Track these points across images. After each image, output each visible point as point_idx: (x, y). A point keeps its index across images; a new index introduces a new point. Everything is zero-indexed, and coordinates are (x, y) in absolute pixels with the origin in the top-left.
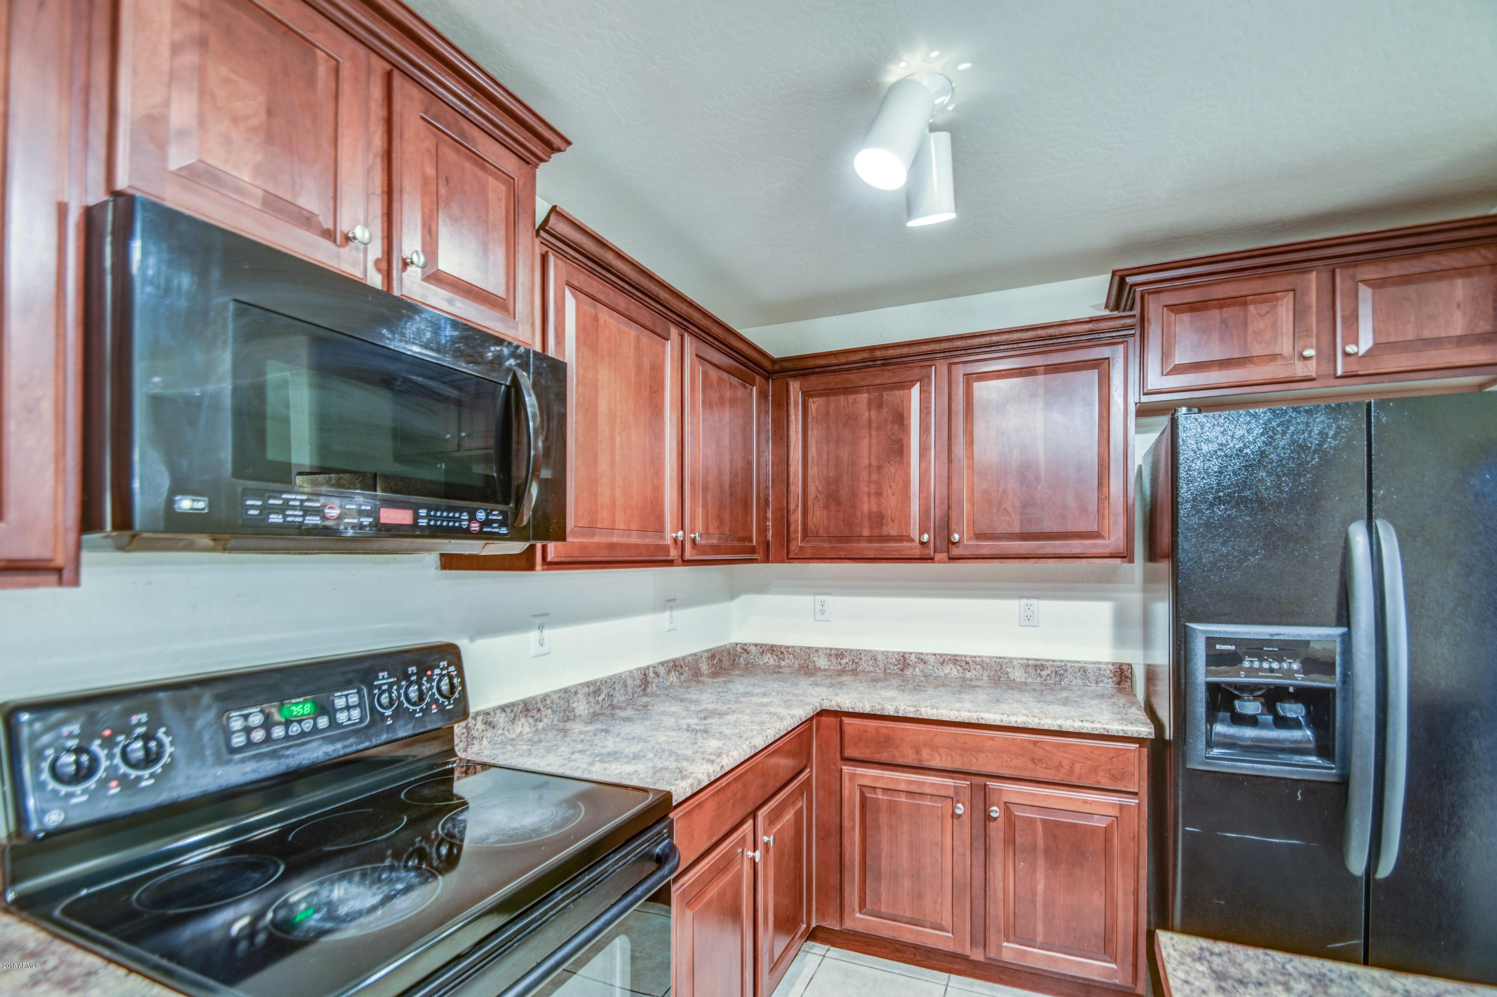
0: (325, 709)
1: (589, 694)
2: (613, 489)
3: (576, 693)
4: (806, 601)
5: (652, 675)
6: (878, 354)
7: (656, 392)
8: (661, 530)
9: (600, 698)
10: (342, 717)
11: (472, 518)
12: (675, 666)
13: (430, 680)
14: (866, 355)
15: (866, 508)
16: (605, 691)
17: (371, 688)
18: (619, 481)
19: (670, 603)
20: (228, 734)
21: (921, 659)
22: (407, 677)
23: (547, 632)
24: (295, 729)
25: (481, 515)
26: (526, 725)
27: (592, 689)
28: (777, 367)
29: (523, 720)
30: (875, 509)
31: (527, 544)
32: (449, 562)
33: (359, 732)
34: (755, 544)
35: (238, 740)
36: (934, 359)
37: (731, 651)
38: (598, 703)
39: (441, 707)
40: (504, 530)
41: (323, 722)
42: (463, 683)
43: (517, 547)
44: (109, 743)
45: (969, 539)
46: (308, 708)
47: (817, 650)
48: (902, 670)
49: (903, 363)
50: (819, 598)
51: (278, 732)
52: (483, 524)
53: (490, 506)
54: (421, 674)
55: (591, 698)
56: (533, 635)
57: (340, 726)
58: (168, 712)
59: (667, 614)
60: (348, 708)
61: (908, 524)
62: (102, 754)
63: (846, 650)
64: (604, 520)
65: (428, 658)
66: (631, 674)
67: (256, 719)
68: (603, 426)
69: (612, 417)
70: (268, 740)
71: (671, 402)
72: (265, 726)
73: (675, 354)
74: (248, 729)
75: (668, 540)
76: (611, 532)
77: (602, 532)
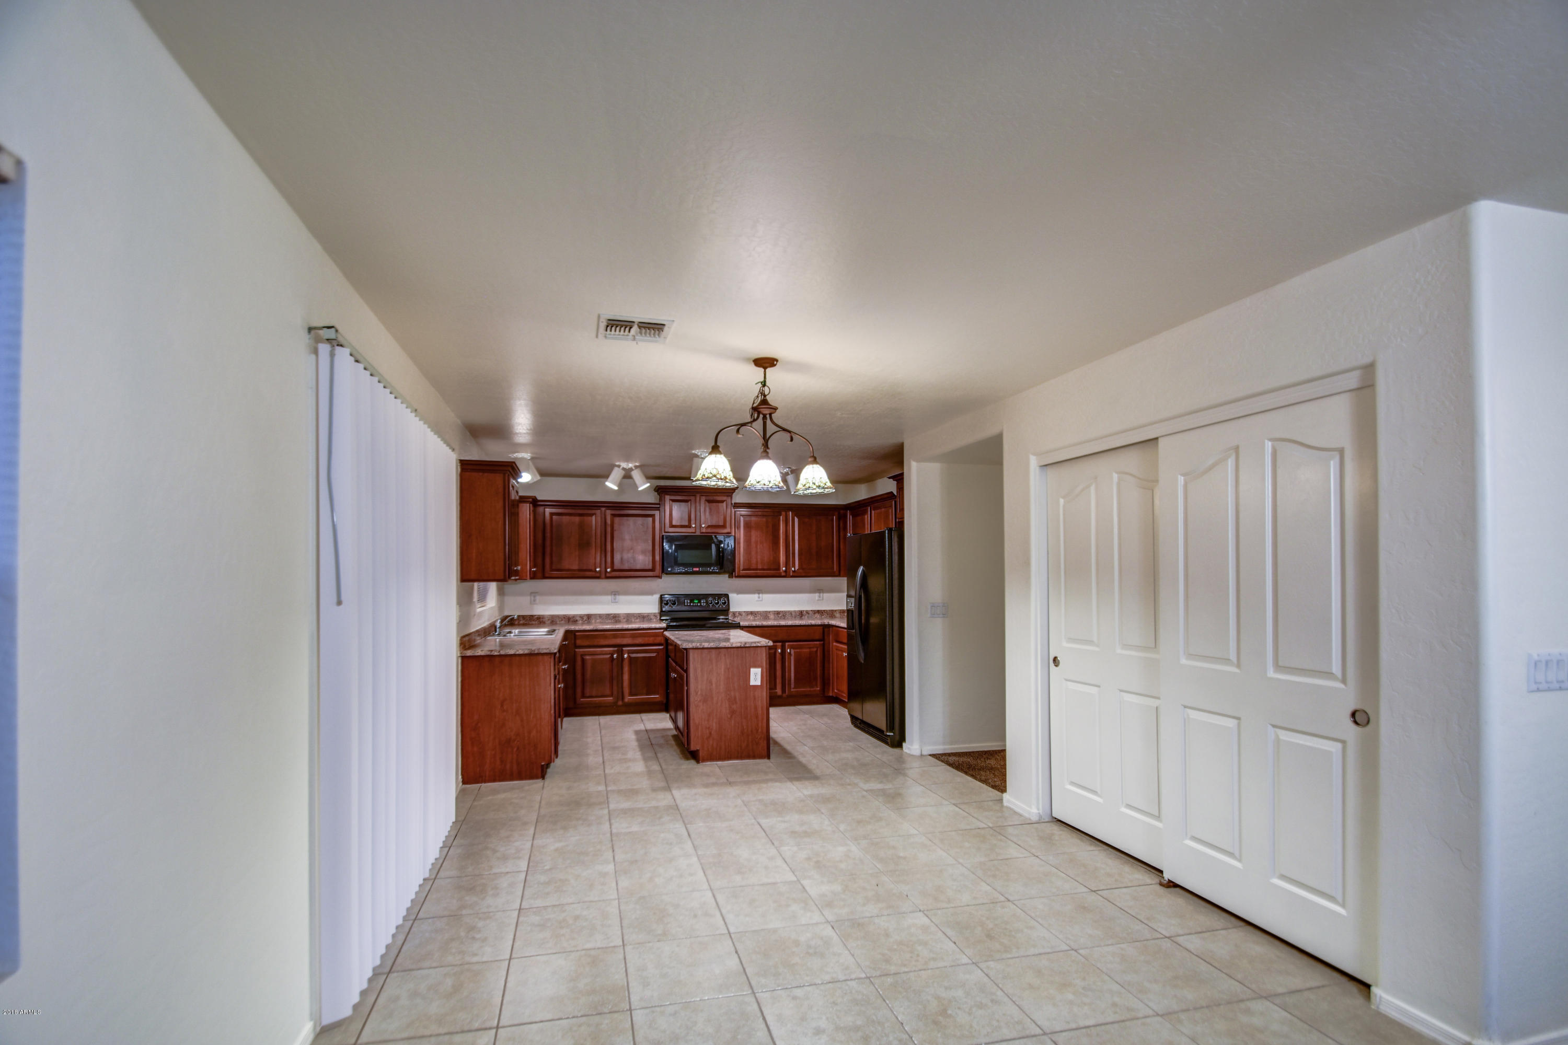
0: (700, 602)
2: (757, 559)
3: (771, 612)
5: (804, 612)
7: (776, 530)
8: (778, 569)
9: (780, 616)
13: (722, 601)
16: (782, 614)
17: (708, 600)
18: (760, 557)
19: (820, 591)
22: (717, 599)
23: (761, 595)
24: (694, 604)
25: (712, 568)
29: (750, 616)
31: (732, 573)
34: (835, 570)
35: (686, 604)
38: (778, 617)
39: (723, 606)
42: (729, 603)
43: (730, 574)
44: (672, 601)
46: (697, 602)
51: (692, 604)
52: (712, 570)
54: (719, 599)
55: (776, 615)
56: (756, 595)
58: (679, 598)
59: (817, 595)
60: (704, 603)
64: (754, 566)
65: (719, 596)
66: (795, 611)
67: (689, 602)
68: (753, 545)
69: (756, 542)
70: (690, 605)
71: (782, 532)
72: (690, 603)
73: (784, 519)
74: (687, 603)
75: (781, 571)
76: (756, 569)
77: (753, 570)
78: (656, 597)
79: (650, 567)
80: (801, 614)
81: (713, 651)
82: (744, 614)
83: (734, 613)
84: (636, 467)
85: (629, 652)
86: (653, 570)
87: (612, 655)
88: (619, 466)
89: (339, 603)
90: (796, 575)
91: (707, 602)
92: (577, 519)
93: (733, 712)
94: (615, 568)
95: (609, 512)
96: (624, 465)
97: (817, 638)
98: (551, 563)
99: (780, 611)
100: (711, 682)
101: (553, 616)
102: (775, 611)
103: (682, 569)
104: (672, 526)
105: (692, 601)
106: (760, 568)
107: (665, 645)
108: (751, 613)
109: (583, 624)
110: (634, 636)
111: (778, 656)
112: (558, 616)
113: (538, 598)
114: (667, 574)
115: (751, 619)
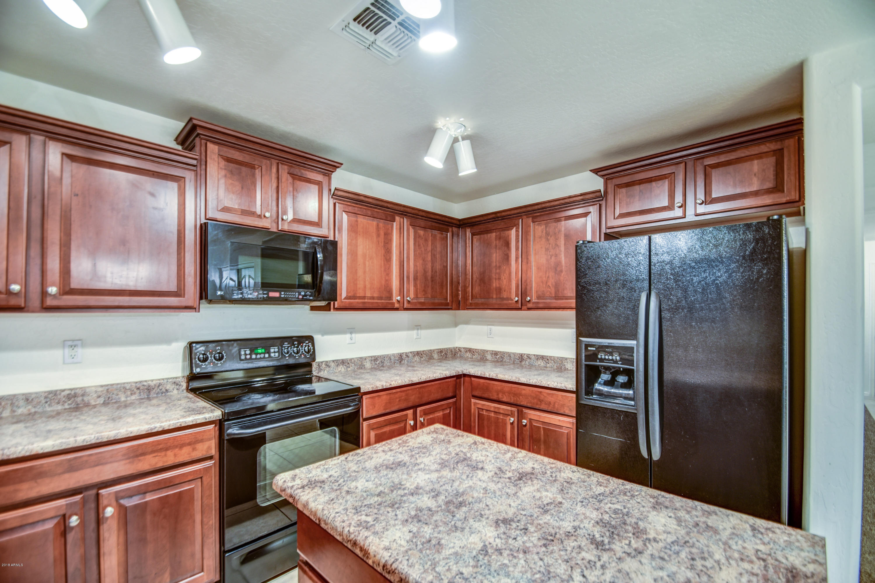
0: (268, 352)
1: (372, 360)
2: (365, 281)
3: (365, 359)
4: (485, 328)
5: (404, 356)
6: (499, 215)
7: (387, 243)
8: (390, 297)
9: (377, 363)
10: (272, 355)
11: (300, 294)
12: (418, 354)
13: (302, 347)
14: (494, 216)
15: (494, 285)
16: (380, 360)
17: (282, 347)
18: (368, 279)
19: (418, 327)
20: (240, 355)
21: (529, 356)
22: (294, 345)
23: (353, 335)
24: (258, 356)
25: (303, 293)
26: (343, 369)
27: (373, 358)
28: (461, 223)
29: (341, 366)
30: (498, 286)
31: (327, 302)
32: (313, 308)
33: (277, 360)
34: (448, 301)
35: (243, 357)
36: (521, 216)
37: (453, 350)
38: (376, 364)
39: (305, 356)
40: (311, 298)
41: (267, 355)
42: (314, 349)
43: (323, 303)
44: (211, 353)
45: (535, 299)
46: (263, 351)
47: (487, 351)
48: (521, 362)
49: (510, 218)
50: (489, 327)
51: (254, 356)
52: (303, 296)
53: (306, 290)
54: (299, 344)
55: (373, 362)
56: (348, 336)
57: (272, 357)
58: (225, 347)
60: (275, 352)
61: (510, 292)
62: (209, 356)
63: (498, 352)
64: (360, 293)
65: (301, 339)
66: (393, 355)
67: (248, 352)
68: (360, 259)
69: (364, 256)
70: (251, 358)
71: (396, 246)
72: (250, 354)
73: (398, 227)
74: (246, 354)
75: (394, 300)
76: (364, 298)
77: (360, 298)
78: (179, 347)
79: (173, 287)
82: (332, 364)
83: (319, 365)
85: (118, 497)
86: (179, 293)
87: (64, 518)
90: (410, 307)
94: (74, 285)
97: (451, 394)
99: (378, 356)
102: (371, 357)
105: (253, 351)
106: (369, 295)
107: (217, 457)
108: (343, 362)
114: (210, 302)
115: (342, 369)
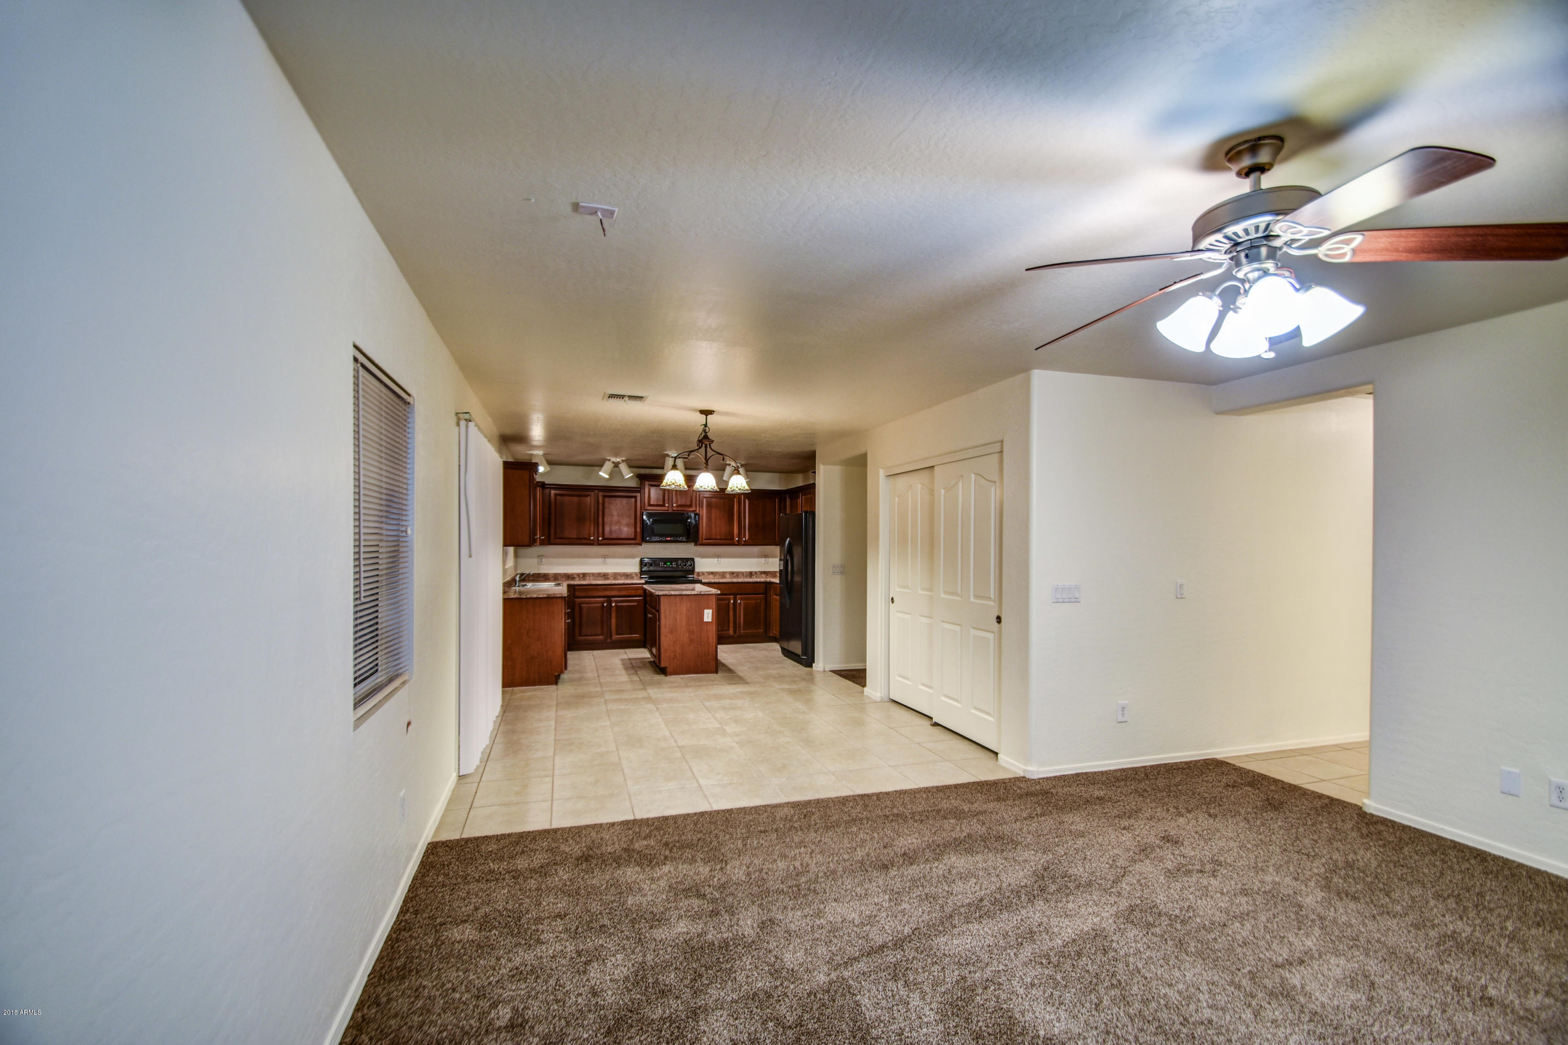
0: (671, 564)
2: (716, 530)
8: (733, 539)
9: (734, 575)
18: (718, 529)
23: (720, 559)
24: (667, 565)
25: (680, 537)
35: (660, 565)
42: (694, 565)
44: (650, 563)
46: (669, 564)
52: (681, 539)
56: (716, 559)
59: (764, 559)
60: (675, 564)
64: (714, 537)
65: (687, 560)
66: (746, 572)
68: (713, 521)
69: (716, 518)
70: (664, 567)
71: (736, 512)
72: (664, 565)
73: (738, 500)
74: (662, 565)
75: (735, 540)
76: (715, 539)
77: (713, 539)
78: (638, 560)
79: (633, 536)
80: (751, 574)
81: (678, 597)
82: (706, 573)
83: (698, 574)
84: (623, 461)
85: (616, 602)
86: (635, 539)
87: (603, 603)
88: (609, 460)
89: (470, 556)
90: (746, 544)
91: (677, 564)
92: (576, 499)
93: (691, 641)
94: (606, 537)
95: (601, 494)
96: (613, 459)
97: (761, 591)
98: (556, 533)
99: (735, 571)
100: (676, 620)
101: (555, 574)
102: (731, 572)
103: (657, 539)
104: (650, 505)
105: (665, 563)
106: (718, 537)
107: (644, 595)
108: (712, 573)
109: (580, 580)
110: (620, 589)
111: (731, 606)
112: (560, 574)
113: (544, 560)
114: (647, 542)
115: (711, 576)
